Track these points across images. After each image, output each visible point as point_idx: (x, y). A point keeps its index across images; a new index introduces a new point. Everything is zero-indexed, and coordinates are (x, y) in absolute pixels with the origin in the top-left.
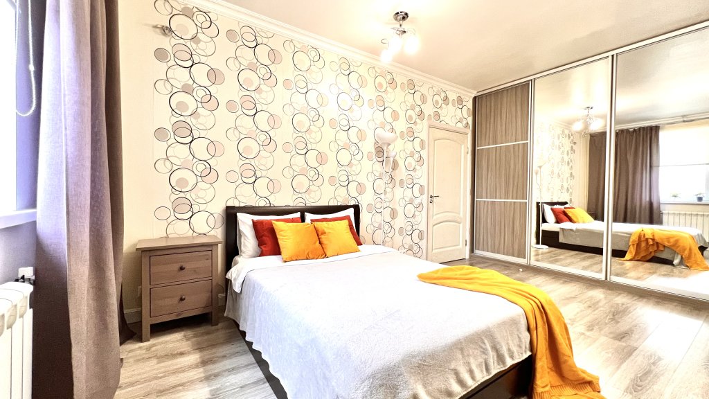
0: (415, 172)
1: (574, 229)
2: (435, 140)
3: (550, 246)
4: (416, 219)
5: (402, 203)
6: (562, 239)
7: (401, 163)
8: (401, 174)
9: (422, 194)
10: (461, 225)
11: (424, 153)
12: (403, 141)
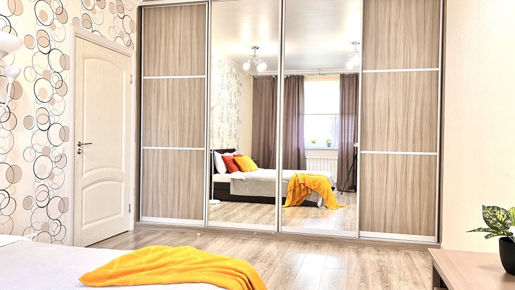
0: (53, 104)
1: (244, 178)
2: (85, 59)
3: (221, 200)
4: (56, 179)
5: (30, 156)
6: (233, 192)
7: (27, 88)
8: (28, 105)
9: (64, 139)
10: (123, 184)
11: (67, 76)
12: (31, 52)
